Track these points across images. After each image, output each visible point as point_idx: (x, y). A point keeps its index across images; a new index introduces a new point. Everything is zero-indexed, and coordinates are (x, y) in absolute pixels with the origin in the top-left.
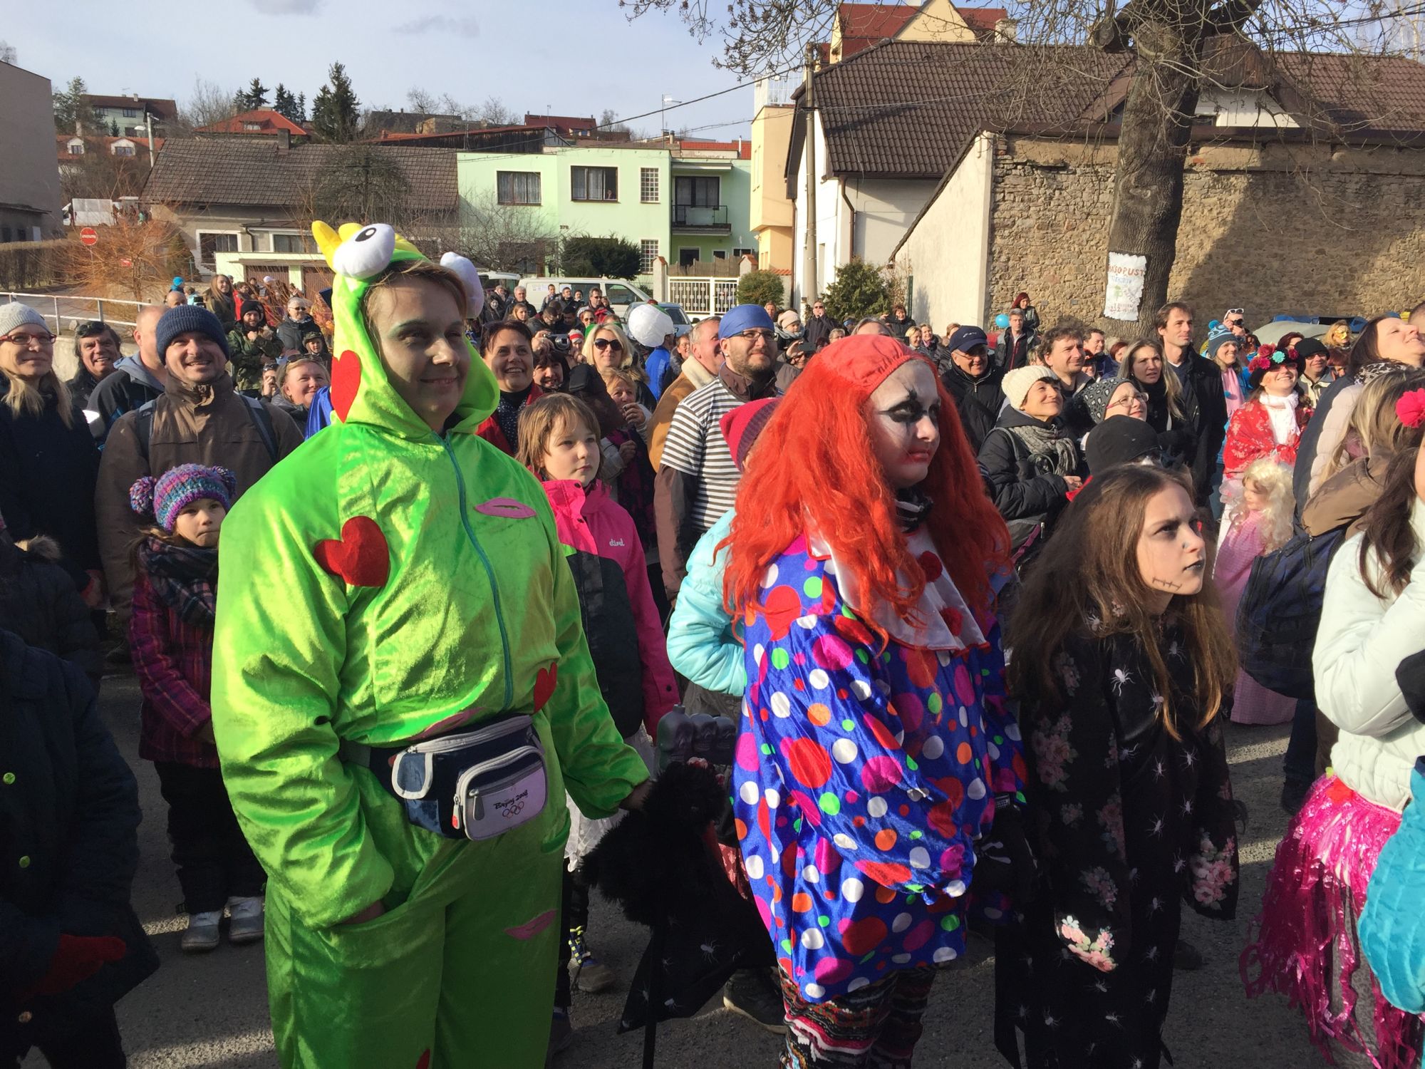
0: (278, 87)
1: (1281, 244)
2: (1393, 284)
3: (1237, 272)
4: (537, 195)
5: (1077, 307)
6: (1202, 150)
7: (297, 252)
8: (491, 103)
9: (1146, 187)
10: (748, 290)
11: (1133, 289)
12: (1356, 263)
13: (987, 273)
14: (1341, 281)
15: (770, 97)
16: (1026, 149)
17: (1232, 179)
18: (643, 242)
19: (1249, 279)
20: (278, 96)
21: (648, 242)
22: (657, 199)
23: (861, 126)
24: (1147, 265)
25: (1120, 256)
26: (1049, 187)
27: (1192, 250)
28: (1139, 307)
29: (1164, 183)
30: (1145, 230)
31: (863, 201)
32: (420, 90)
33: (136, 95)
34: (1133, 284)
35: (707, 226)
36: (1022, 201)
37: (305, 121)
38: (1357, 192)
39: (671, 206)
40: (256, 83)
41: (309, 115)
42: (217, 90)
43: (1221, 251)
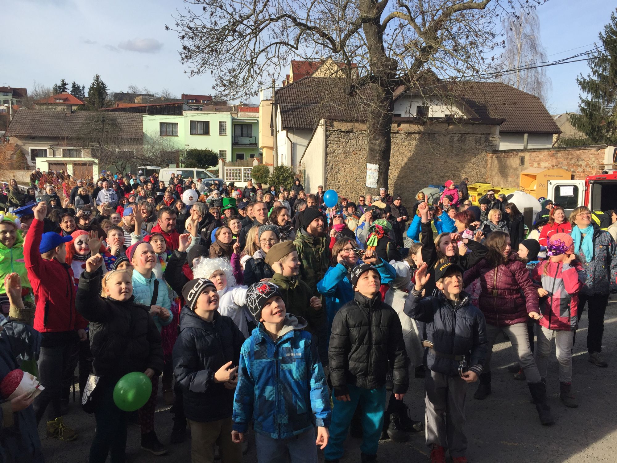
0: (73, 83)
1: (431, 159)
2: (472, 173)
3: (416, 169)
4: (177, 132)
5: (359, 182)
6: (402, 125)
7: (73, 157)
8: (165, 91)
9: (377, 140)
10: (255, 172)
11: (375, 176)
12: (459, 165)
13: (325, 170)
14: (453, 172)
15: (264, 97)
16: (337, 125)
17: (413, 136)
18: (220, 151)
19: (420, 172)
20: (73, 86)
21: (222, 151)
22: (226, 134)
23: (295, 110)
24: (379, 168)
25: (370, 164)
26: (347, 139)
27: (399, 161)
28: (377, 183)
29: (383, 138)
30: (378, 155)
31: (295, 138)
32: (134, 85)
33: (9, 86)
34: (375, 174)
35: (247, 144)
36: (337, 144)
37: (84, 97)
38: (458, 140)
39: (233, 136)
40: (63, 81)
41: (86, 95)
42: (43, 86)
43: (410, 162)
